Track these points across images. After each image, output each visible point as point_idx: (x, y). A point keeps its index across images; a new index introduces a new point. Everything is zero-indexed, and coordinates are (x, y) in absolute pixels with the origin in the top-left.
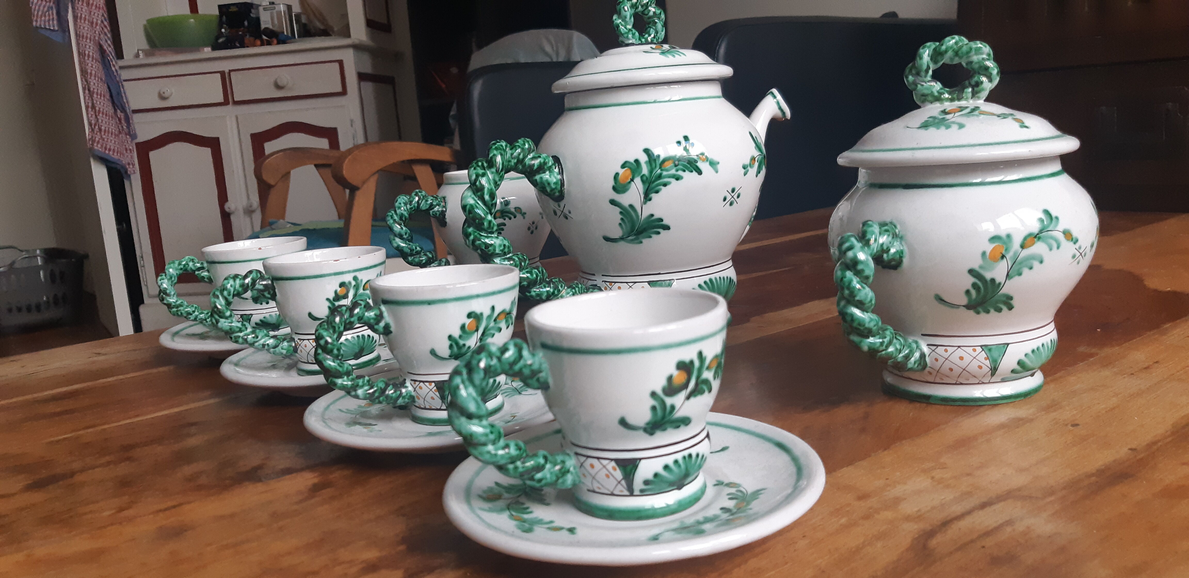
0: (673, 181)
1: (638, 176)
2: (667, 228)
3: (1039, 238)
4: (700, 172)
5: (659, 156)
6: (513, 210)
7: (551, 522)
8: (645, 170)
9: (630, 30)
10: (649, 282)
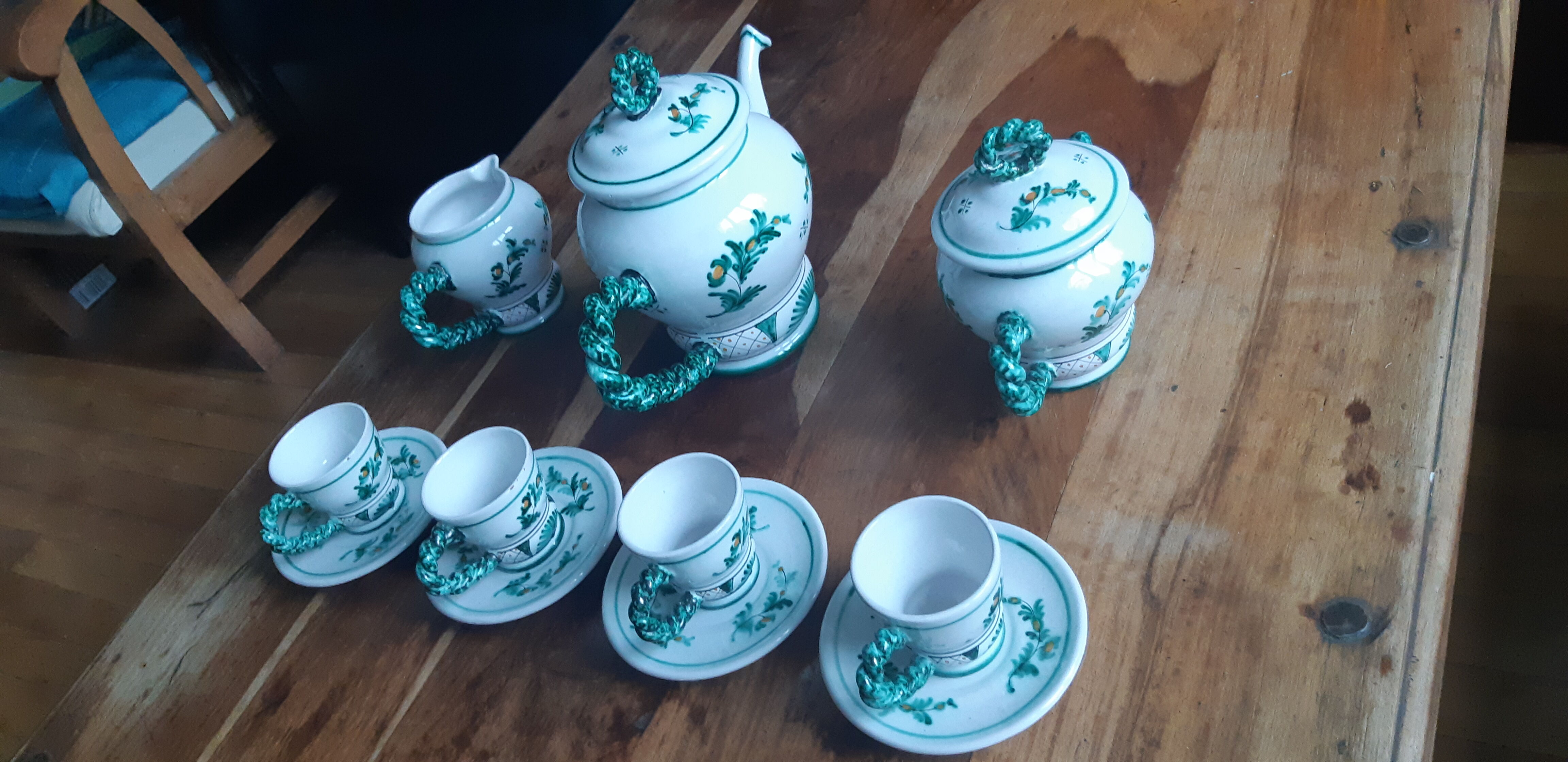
0: (761, 256)
1: (730, 267)
2: (764, 288)
3: (1126, 287)
4: (778, 234)
5: (741, 243)
6: (522, 246)
7: (930, 700)
8: (734, 260)
9: (636, 103)
10: (756, 326)
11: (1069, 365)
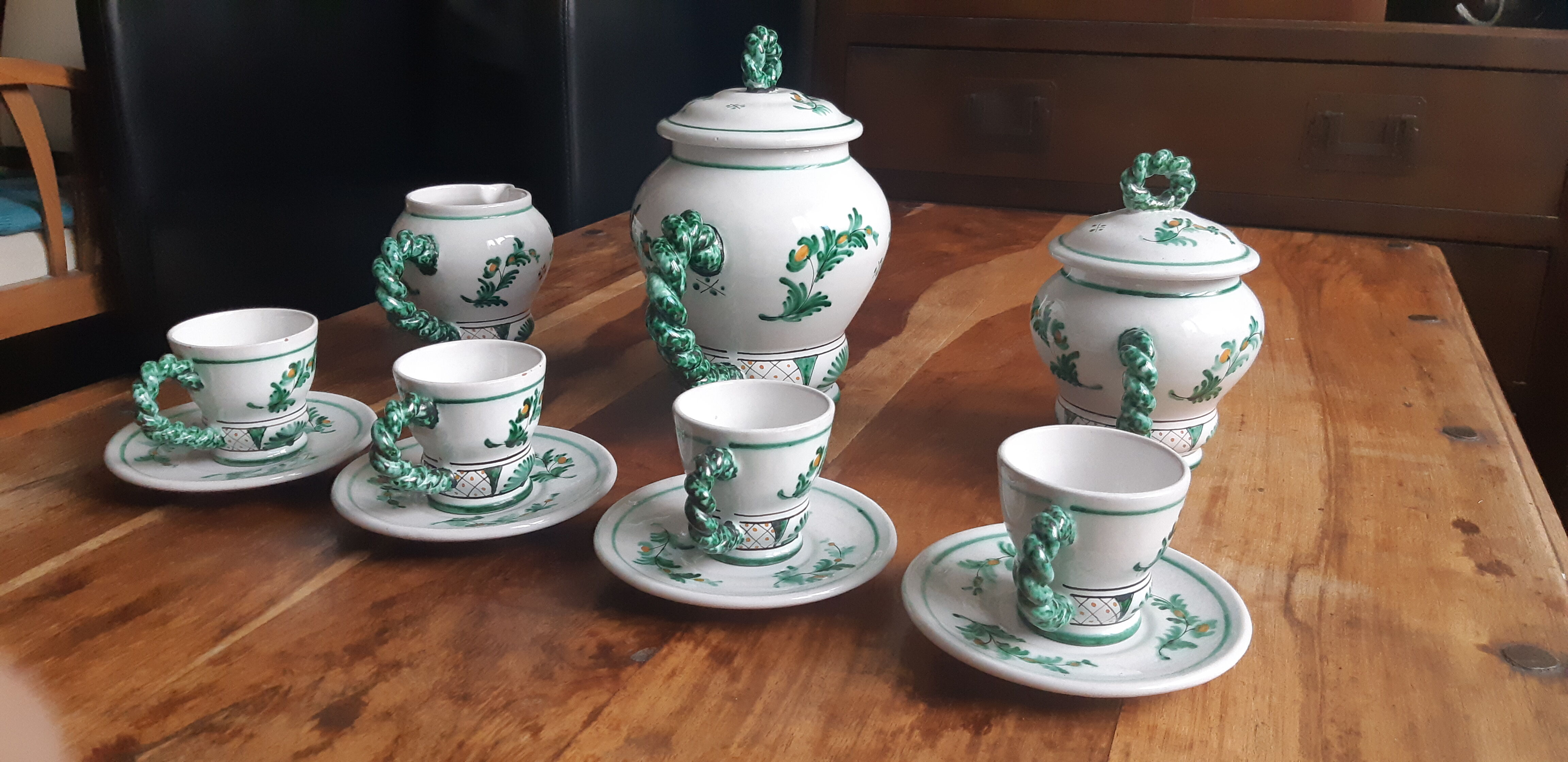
0: (845, 256)
1: (815, 253)
2: (828, 304)
3: (1251, 341)
4: (866, 246)
5: (834, 233)
6: (527, 253)
7: (1058, 659)
8: (822, 248)
10: (795, 360)
11: (1161, 434)
